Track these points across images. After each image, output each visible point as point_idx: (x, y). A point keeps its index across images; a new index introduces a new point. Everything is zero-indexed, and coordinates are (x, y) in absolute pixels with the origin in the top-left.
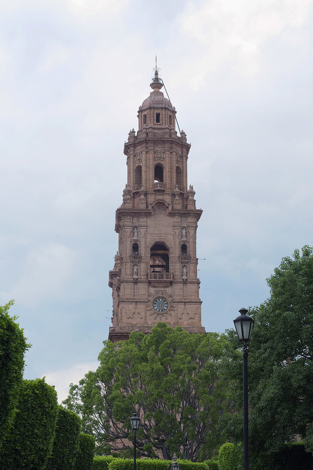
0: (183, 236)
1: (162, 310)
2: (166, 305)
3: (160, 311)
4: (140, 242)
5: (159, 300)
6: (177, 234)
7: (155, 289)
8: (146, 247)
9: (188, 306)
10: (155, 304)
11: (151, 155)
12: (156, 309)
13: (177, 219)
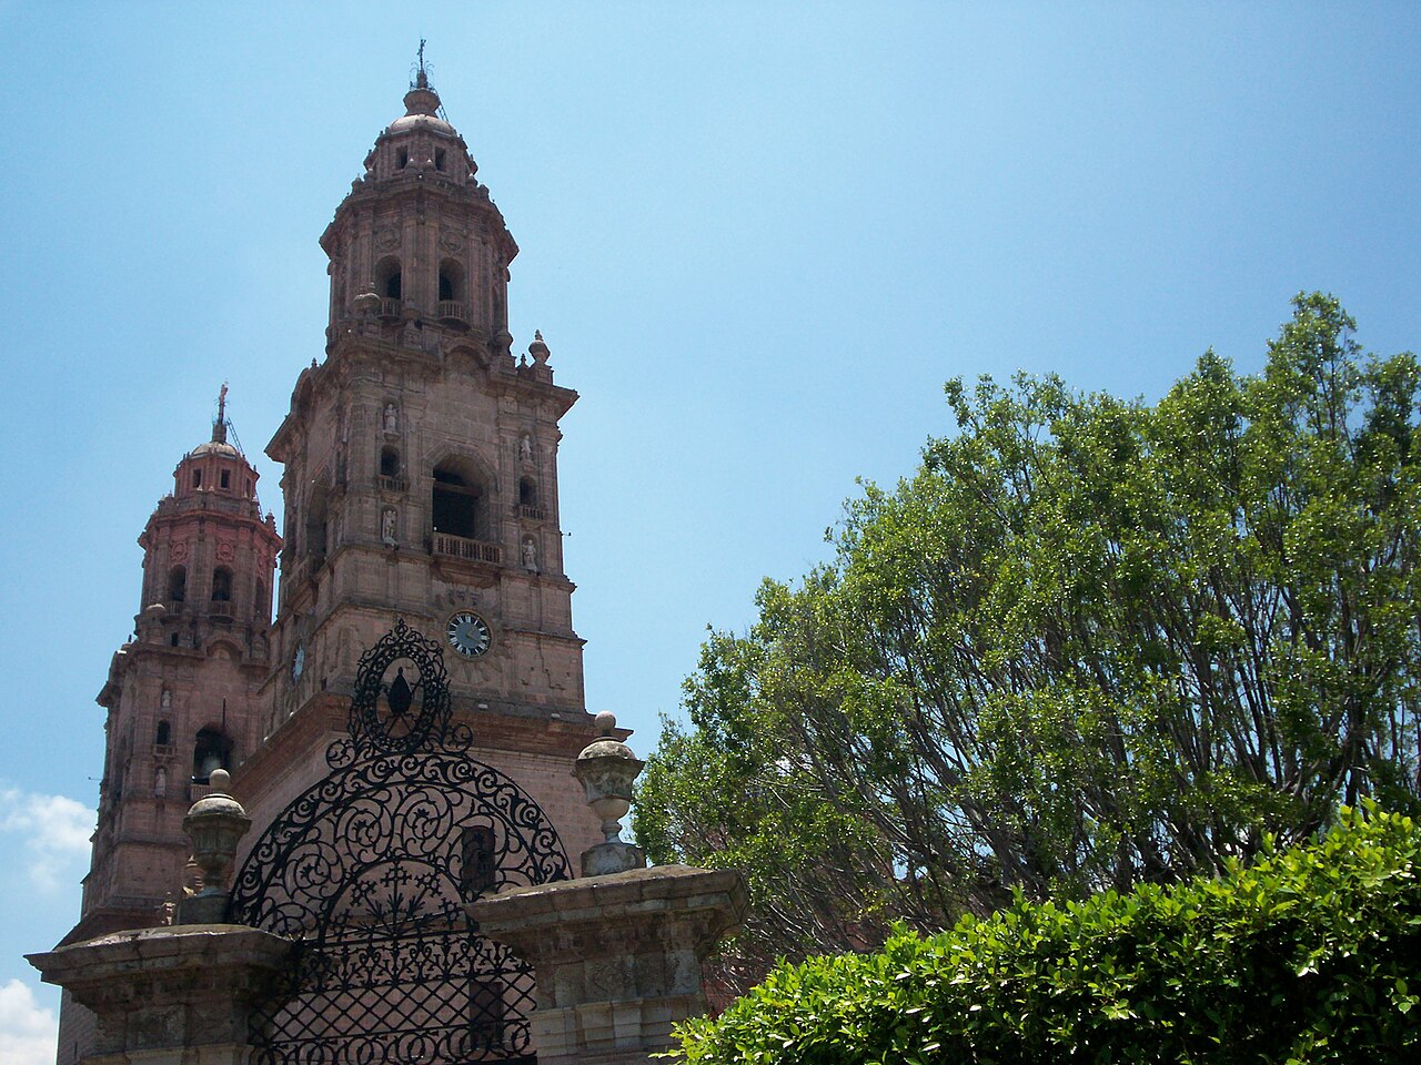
0: (523, 455)
1: (473, 651)
2: (484, 637)
3: (468, 651)
4: (405, 445)
5: (464, 620)
6: (509, 444)
7: (450, 586)
8: (420, 463)
9: (546, 648)
10: (453, 628)
11: (432, 234)
12: (457, 646)
13: (509, 404)
